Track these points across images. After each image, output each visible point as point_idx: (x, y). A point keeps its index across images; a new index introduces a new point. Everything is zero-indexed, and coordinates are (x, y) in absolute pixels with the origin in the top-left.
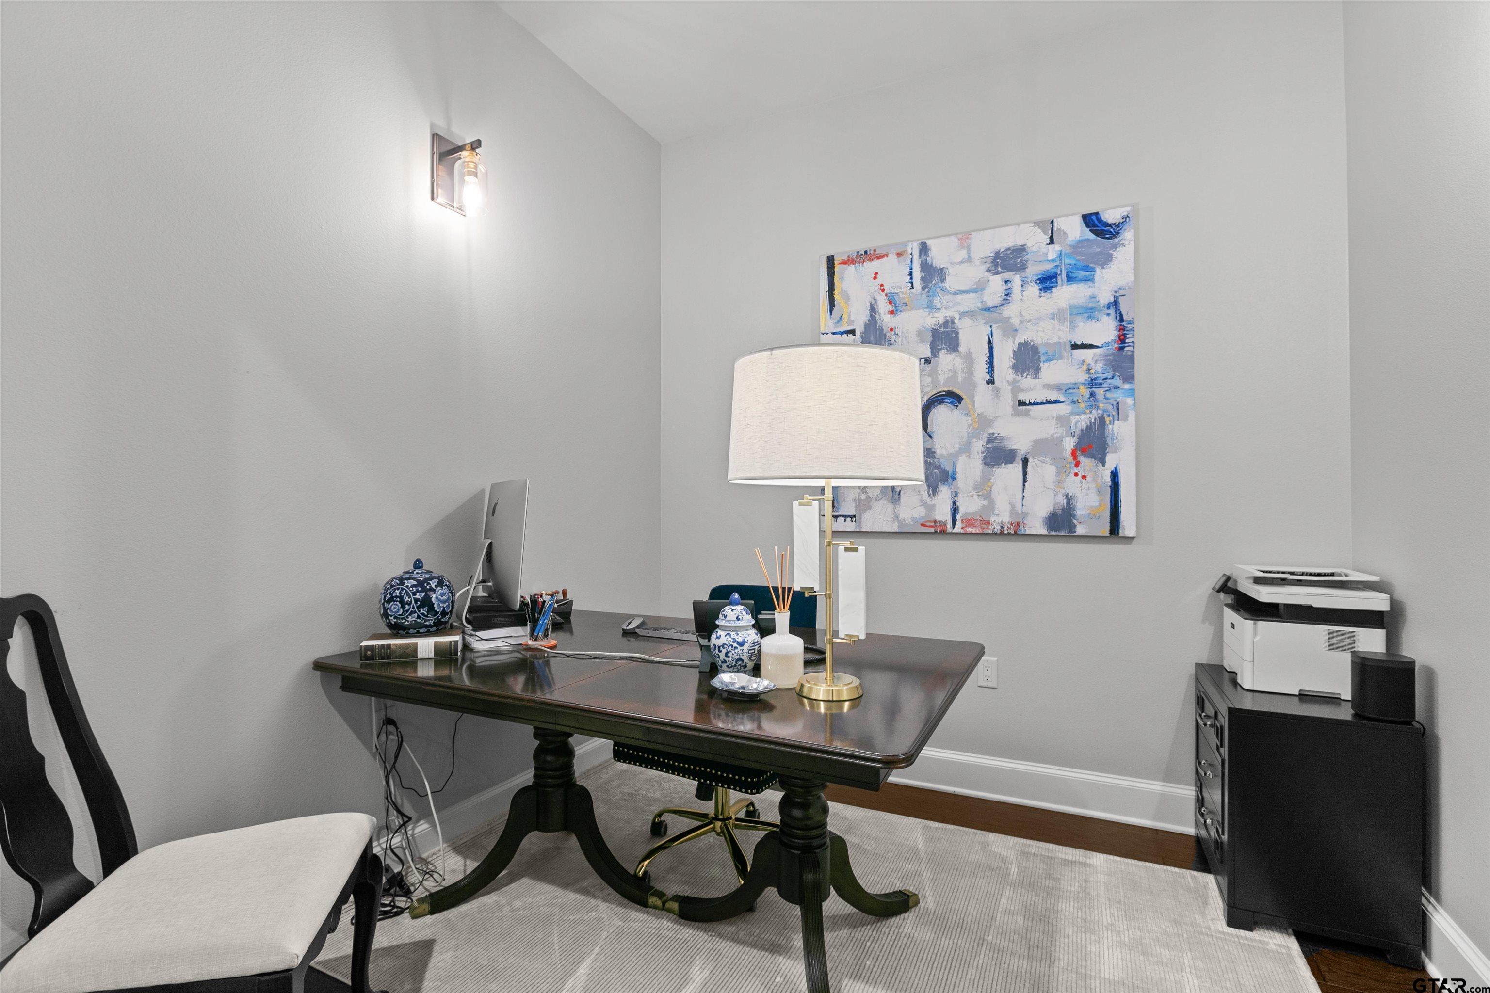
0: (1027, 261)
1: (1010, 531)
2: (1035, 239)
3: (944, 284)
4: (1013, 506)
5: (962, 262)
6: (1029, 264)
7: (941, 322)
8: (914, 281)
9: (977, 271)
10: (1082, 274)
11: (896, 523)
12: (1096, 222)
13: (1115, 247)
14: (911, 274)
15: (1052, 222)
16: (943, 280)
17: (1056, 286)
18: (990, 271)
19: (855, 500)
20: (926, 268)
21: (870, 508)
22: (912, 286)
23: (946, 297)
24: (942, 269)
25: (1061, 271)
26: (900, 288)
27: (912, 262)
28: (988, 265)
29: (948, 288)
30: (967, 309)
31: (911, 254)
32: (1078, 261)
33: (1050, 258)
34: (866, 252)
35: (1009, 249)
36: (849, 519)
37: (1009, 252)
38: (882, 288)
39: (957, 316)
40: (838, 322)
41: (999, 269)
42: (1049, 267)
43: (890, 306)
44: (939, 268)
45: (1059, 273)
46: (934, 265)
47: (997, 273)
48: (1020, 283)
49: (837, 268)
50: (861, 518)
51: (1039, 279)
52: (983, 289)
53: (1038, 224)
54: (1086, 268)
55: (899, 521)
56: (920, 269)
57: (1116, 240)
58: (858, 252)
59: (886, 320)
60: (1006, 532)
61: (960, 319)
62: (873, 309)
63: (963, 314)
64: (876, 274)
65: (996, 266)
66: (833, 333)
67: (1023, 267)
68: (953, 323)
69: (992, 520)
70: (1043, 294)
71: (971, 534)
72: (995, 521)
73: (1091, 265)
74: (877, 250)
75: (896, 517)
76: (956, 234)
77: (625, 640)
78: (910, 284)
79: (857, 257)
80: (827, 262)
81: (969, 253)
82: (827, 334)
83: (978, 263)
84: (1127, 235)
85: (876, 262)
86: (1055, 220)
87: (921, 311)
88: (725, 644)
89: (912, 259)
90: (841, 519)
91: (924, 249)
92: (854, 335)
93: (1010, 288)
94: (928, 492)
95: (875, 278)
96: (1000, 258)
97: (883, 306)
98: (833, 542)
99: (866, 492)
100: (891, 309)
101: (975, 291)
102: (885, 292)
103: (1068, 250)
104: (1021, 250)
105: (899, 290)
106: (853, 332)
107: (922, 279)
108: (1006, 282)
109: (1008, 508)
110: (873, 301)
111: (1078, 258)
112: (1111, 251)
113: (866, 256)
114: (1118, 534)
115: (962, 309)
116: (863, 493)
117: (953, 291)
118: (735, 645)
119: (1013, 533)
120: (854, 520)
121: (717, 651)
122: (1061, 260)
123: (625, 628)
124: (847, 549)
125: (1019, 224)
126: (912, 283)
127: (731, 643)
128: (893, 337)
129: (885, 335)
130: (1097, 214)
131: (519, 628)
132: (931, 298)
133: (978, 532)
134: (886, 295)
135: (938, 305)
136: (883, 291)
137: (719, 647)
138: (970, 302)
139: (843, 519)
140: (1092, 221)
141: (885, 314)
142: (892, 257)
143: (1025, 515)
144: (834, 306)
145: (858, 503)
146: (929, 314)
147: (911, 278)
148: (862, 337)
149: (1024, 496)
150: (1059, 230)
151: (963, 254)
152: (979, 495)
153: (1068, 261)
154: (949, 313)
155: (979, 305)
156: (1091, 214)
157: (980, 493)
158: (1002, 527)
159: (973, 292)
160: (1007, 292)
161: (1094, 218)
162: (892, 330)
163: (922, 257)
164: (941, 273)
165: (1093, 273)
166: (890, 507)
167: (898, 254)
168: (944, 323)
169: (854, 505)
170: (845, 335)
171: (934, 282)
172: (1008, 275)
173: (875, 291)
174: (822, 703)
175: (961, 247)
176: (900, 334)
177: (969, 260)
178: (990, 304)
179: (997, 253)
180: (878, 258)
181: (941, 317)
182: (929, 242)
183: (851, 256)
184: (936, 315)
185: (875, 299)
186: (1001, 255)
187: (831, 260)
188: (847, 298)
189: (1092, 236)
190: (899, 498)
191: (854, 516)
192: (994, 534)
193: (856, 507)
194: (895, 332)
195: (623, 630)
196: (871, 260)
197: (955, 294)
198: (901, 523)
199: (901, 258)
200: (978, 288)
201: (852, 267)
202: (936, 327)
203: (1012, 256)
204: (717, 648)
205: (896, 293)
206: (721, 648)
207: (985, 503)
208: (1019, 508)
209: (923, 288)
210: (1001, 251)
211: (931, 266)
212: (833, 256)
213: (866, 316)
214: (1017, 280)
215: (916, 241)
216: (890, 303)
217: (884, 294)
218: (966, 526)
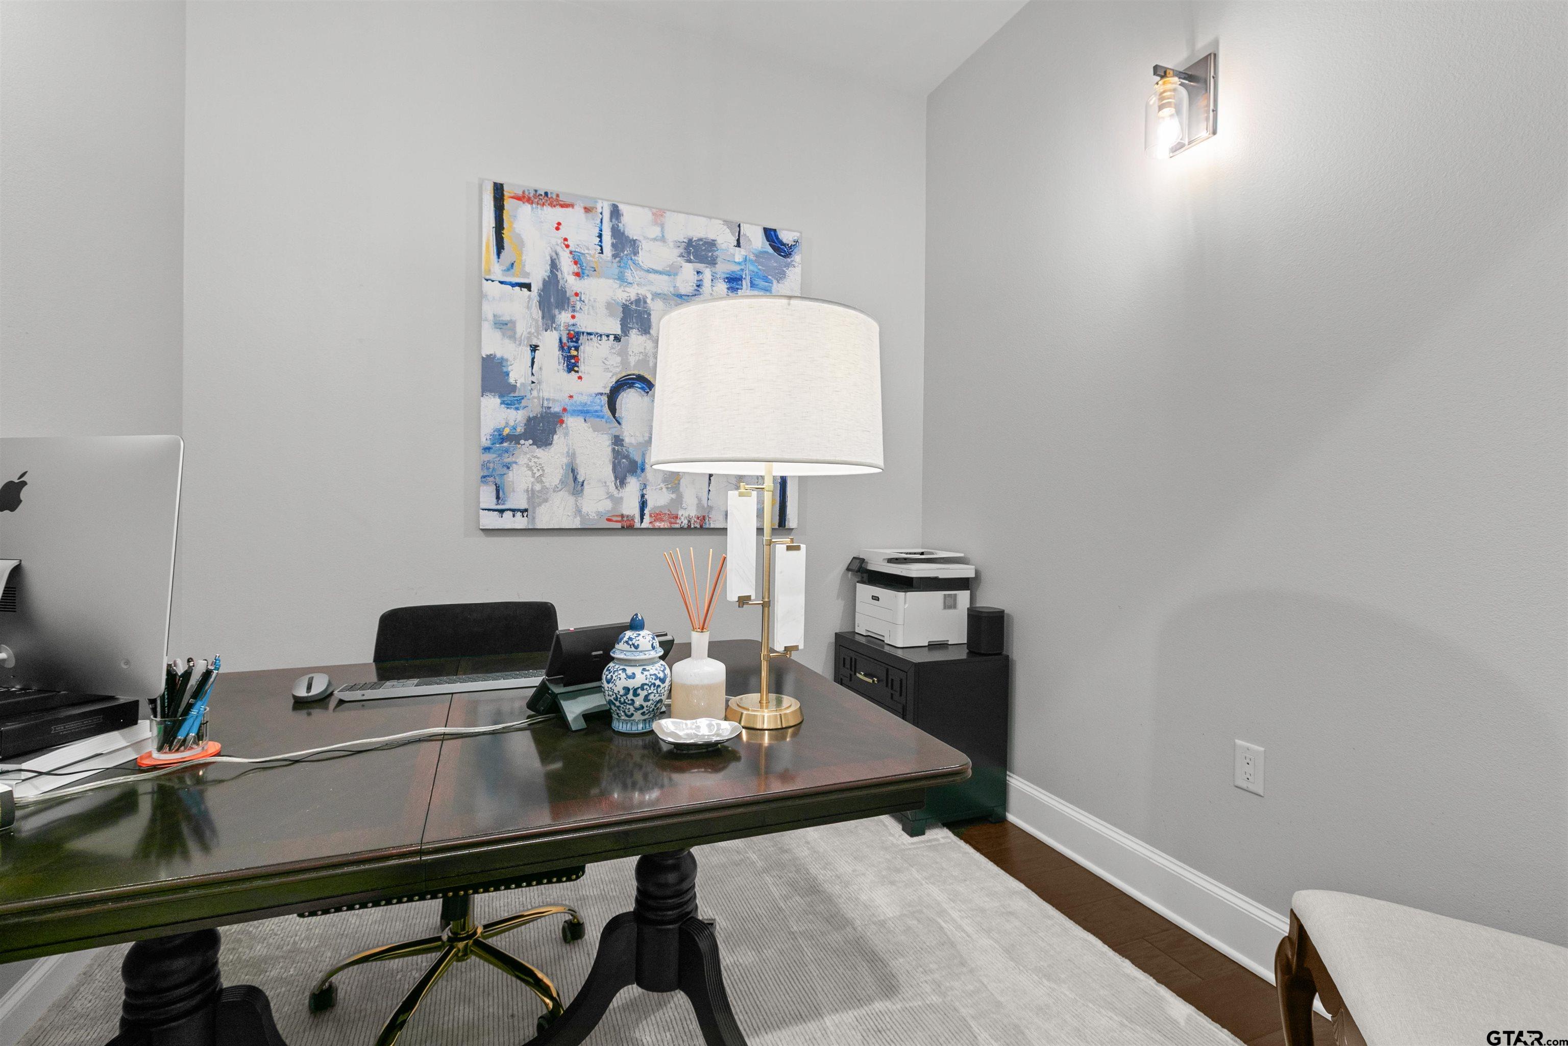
0: (717, 257)
1: (696, 525)
2: (725, 238)
3: (636, 258)
4: (699, 500)
5: (655, 239)
6: (719, 260)
7: (633, 298)
8: (604, 245)
9: (669, 255)
10: (762, 284)
11: (578, 518)
12: (774, 238)
13: (788, 265)
14: (600, 236)
15: (739, 226)
16: (636, 253)
17: (741, 289)
18: (683, 257)
19: (527, 491)
20: (617, 233)
21: (546, 500)
22: (602, 250)
23: (638, 272)
24: (635, 241)
25: (746, 275)
26: (588, 249)
27: (601, 222)
28: (681, 250)
29: (641, 263)
30: (659, 291)
31: (601, 214)
32: (759, 269)
33: (737, 260)
34: (546, 194)
35: (701, 240)
36: (519, 514)
37: (701, 243)
38: (566, 243)
39: (649, 296)
40: (508, 270)
41: (692, 258)
42: (736, 268)
43: (575, 266)
44: (631, 238)
45: (744, 276)
46: (626, 233)
47: (689, 261)
48: (710, 277)
49: (508, 204)
50: (534, 513)
51: (727, 278)
52: (676, 274)
53: (727, 223)
54: (766, 279)
55: (581, 516)
56: (610, 233)
57: (789, 260)
58: (536, 191)
59: (571, 283)
60: (692, 526)
61: (652, 299)
62: (554, 265)
63: (656, 295)
64: (559, 224)
65: (689, 253)
66: (501, 283)
67: (713, 262)
68: (645, 302)
69: (680, 513)
70: (730, 294)
71: (660, 529)
72: (682, 515)
73: (770, 277)
74: (560, 196)
75: (578, 511)
76: (650, 208)
77: (302, 715)
78: (599, 248)
79: (535, 196)
80: (494, 190)
81: (662, 231)
82: (493, 281)
83: (671, 245)
84: (797, 258)
85: (559, 210)
86: (741, 225)
87: (611, 281)
88: (646, 684)
89: (602, 219)
90: (508, 514)
91: (615, 213)
92: (530, 290)
93: (701, 280)
94: (615, 484)
95: (557, 229)
96: (692, 246)
97: (567, 266)
98: (773, 540)
99: (542, 482)
100: (576, 270)
101: (668, 274)
102: (570, 248)
103: (752, 257)
104: (711, 244)
105: (586, 251)
106: (528, 286)
107: (613, 245)
108: (698, 273)
109: (695, 501)
110: (555, 256)
111: (760, 267)
112: (785, 269)
113: (546, 198)
114: (785, 526)
115: (655, 289)
116: (538, 483)
117: (646, 268)
118: (658, 682)
119: (699, 527)
120: (525, 514)
121: (630, 696)
122: (746, 264)
123: (302, 692)
124: (789, 548)
125: (710, 218)
126: (601, 246)
127: (653, 681)
128: (578, 303)
129: (569, 299)
130: (775, 231)
131: (115, 734)
132: (622, 270)
133: (666, 526)
134: (571, 253)
135: (630, 279)
136: (567, 246)
137: (635, 690)
138: (662, 284)
139: (511, 513)
140: (770, 235)
141: (569, 274)
142: (578, 211)
143: (710, 508)
144: (503, 249)
145: (532, 495)
146: (620, 287)
147: (601, 241)
148: (540, 295)
149: (709, 490)
150: (745, 235)
151: (655, 231)
152: (667, 488)
153: (752, 268)
154: (642, 291)
155: (672, 289)
156: (771, 230)
157: (669, 486)
158: (689, 522)
159: (666, 275)
160: (699, 283)
161: (772, 233)
162: (577, 294)
163: (614, 220)
164: (634, 244)
165: (771, 284)
166: (572, 499)
167: (585, 208)
168: (636, 300)
169: (525, 496)
170: (517, 288)
171: (626, 252)
172: (700, 266)
173: (557, 245)
174: (766, 732)
175: (655, 223)
176: (586, 302)
177: (663, 239)
178: (683, 291)
179: (690, 240)
180: (562, 206)
181: (632, 293)
182: (621, 207)
183: (527, 193)
184: (627, 289)
185: (557, 254)
186: (694, 244)
187: (498, 189)
188: (520, 244)
189: (771, 250)
190: (582, 490)
191: (526, 510)
192: (682, 528)
193: (528, 499)
194: (580, 299)
195: (295, 697)
196: (552, 205)
197: (648, 271)
198: (583, 518)
199: (590, 215)
200: (671, 272)
201: (527, 207)
202: (627, 303)
203: (704, 248)
204: (631, 692)
205: (582, 254)
206: (639, 691)
207: (674, 496)
208: (705, 502)
209: (615, 256)
210: (694, 239)
211: (623, 234)
212: (502, 185)
213: (546, 272)
214: (707, 273)
215: (608, 200)
216: (576, 263)
217: (568, 251)
218: (655, 521)
